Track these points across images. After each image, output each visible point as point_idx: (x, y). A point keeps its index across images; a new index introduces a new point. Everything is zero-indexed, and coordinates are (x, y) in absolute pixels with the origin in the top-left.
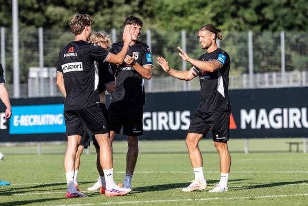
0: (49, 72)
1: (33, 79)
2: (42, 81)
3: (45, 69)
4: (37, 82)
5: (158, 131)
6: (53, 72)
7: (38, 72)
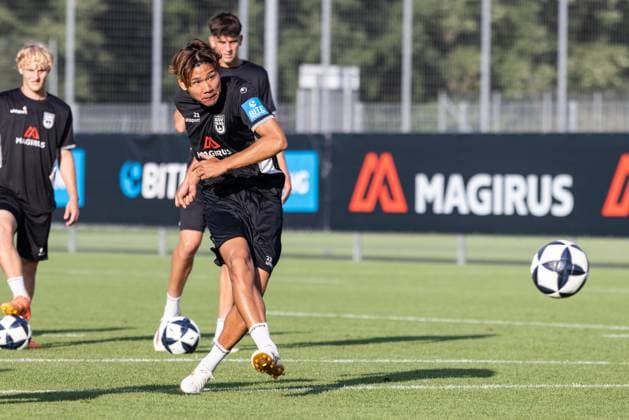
0: (341, 75)
1: (308, 90)
2: (326, 95)
3: (334, 71)
4: (314, 97)
5: (503, 216)
6: (351, 75)
7: (320, 77)
